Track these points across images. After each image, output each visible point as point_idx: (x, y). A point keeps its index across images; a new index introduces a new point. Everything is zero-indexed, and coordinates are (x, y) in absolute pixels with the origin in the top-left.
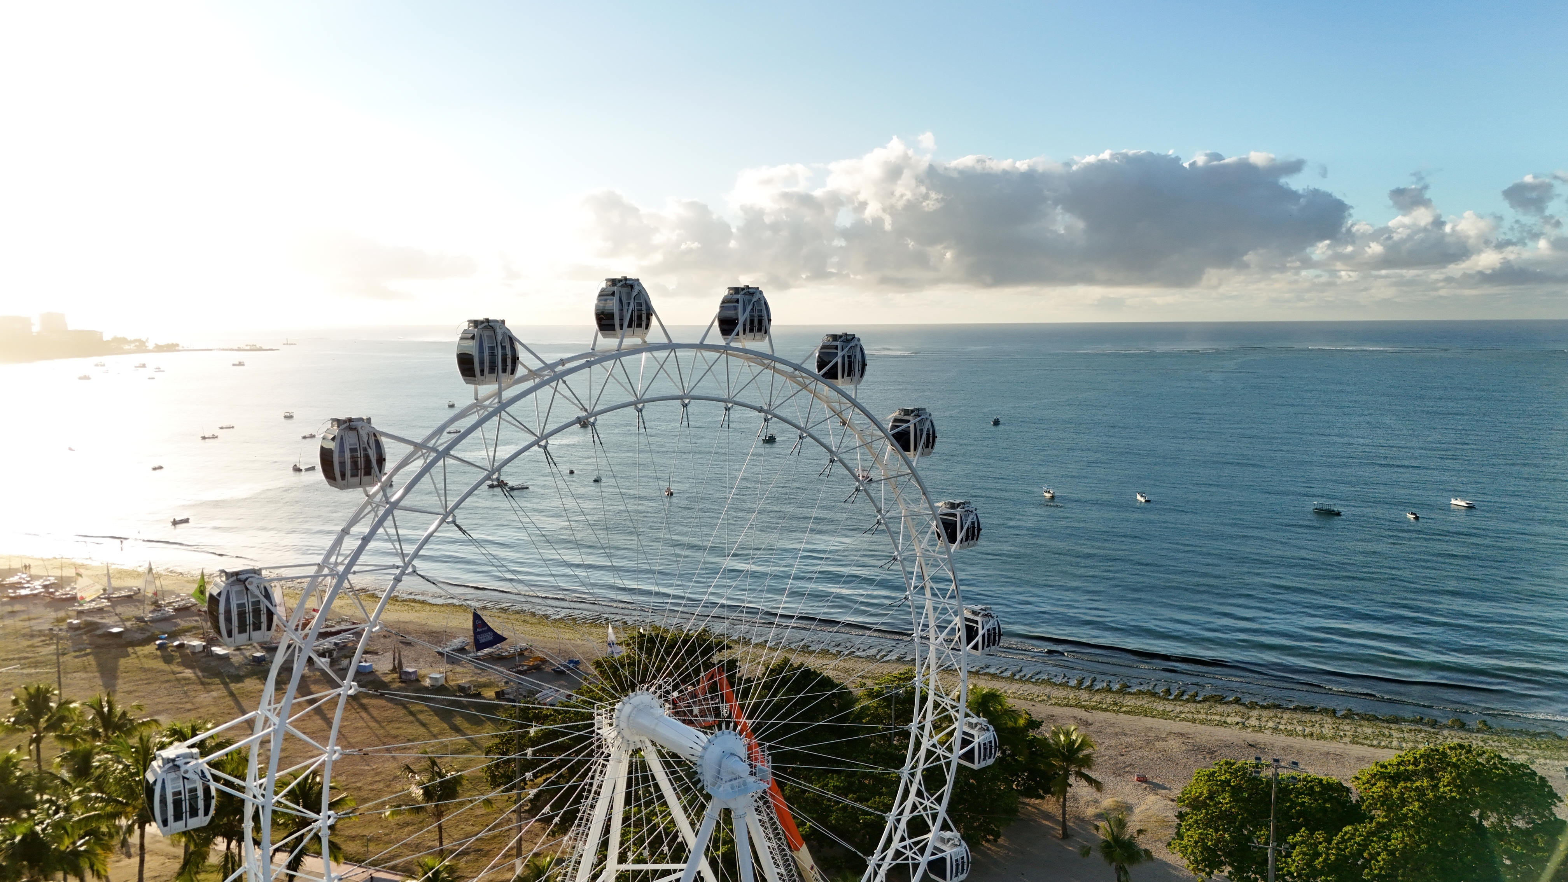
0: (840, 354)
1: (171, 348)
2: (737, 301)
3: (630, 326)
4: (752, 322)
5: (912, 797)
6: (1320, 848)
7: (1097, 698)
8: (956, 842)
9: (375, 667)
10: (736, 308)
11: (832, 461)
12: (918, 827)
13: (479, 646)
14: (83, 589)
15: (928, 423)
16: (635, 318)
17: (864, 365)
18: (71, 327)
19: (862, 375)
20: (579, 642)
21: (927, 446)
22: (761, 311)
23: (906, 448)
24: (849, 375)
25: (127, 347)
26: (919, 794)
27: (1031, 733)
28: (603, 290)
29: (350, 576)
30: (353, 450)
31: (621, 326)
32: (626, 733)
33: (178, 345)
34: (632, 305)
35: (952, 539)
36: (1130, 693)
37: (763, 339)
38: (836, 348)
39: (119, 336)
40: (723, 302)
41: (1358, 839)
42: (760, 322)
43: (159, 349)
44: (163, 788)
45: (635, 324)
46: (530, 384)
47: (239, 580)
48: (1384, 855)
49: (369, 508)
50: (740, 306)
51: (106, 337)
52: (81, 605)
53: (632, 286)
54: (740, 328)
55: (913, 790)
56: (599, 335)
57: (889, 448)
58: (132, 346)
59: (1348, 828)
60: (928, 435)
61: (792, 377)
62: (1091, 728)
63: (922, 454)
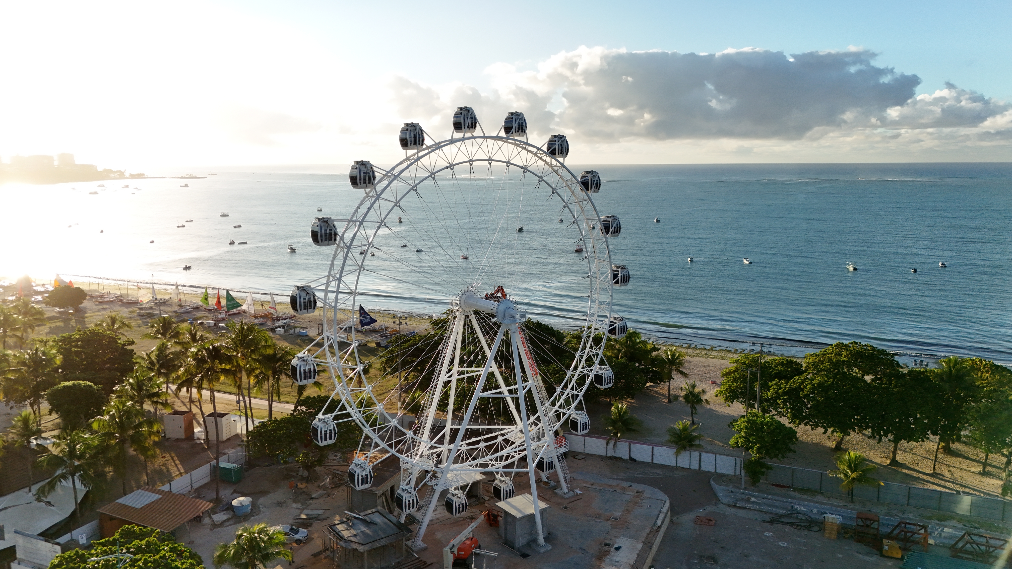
0: (557, 143)
1: (140, 176)
2: (512, 118)
3: (468, 127)
4: (519, 128)
5: (588, 349)
6: (782, 386)
7: (697, 352)
8: (607, 369)
9: (308, 334)
10: (511, 122)
11: (553, 193)
12: (589, 362)
13: (363, 324)
14: (142, 296)
15: (597, 177)
16: (470, 124)
17: (568, 149)
18: (77, 163)
19: (567, 154)
20: (415, 325)
21: (597, 188)
22: (522, 123)
23: (587, 189)
24: (561, 153)
25: (112, 176)
26: (591, 347)
27: (654, 354)
28: (456, 112)
29: (364, 223)
30: (364, 173)
31: (464, 128)
32: (463, 307)
33: (144, 174)
34: (469, 119)
35: (607, 232)
36: (715, 350)
37: (523, 136)
38: (556, 141)
39: (107, 168)
40: (506, 119)
41: (799, 381)
42: (522, 128)
43: (133, 177)
44: (300, 297)
45: (470, 127)
46: (427, 151)
47: (324, 221)
48: (810, 386)
49: (367, 199)
50: (514, 120)
51: (100, 169)
52: (141, 305)
53: (469, 111)
54: (513, 130)
55: (588, 346)
56: (455, 132)
57: (578, 188)
58: (116, 175)
59: (797, 377)
60: (597, 183)
61: (535, 154)
62: (691, 364)
63: (594, 192)
